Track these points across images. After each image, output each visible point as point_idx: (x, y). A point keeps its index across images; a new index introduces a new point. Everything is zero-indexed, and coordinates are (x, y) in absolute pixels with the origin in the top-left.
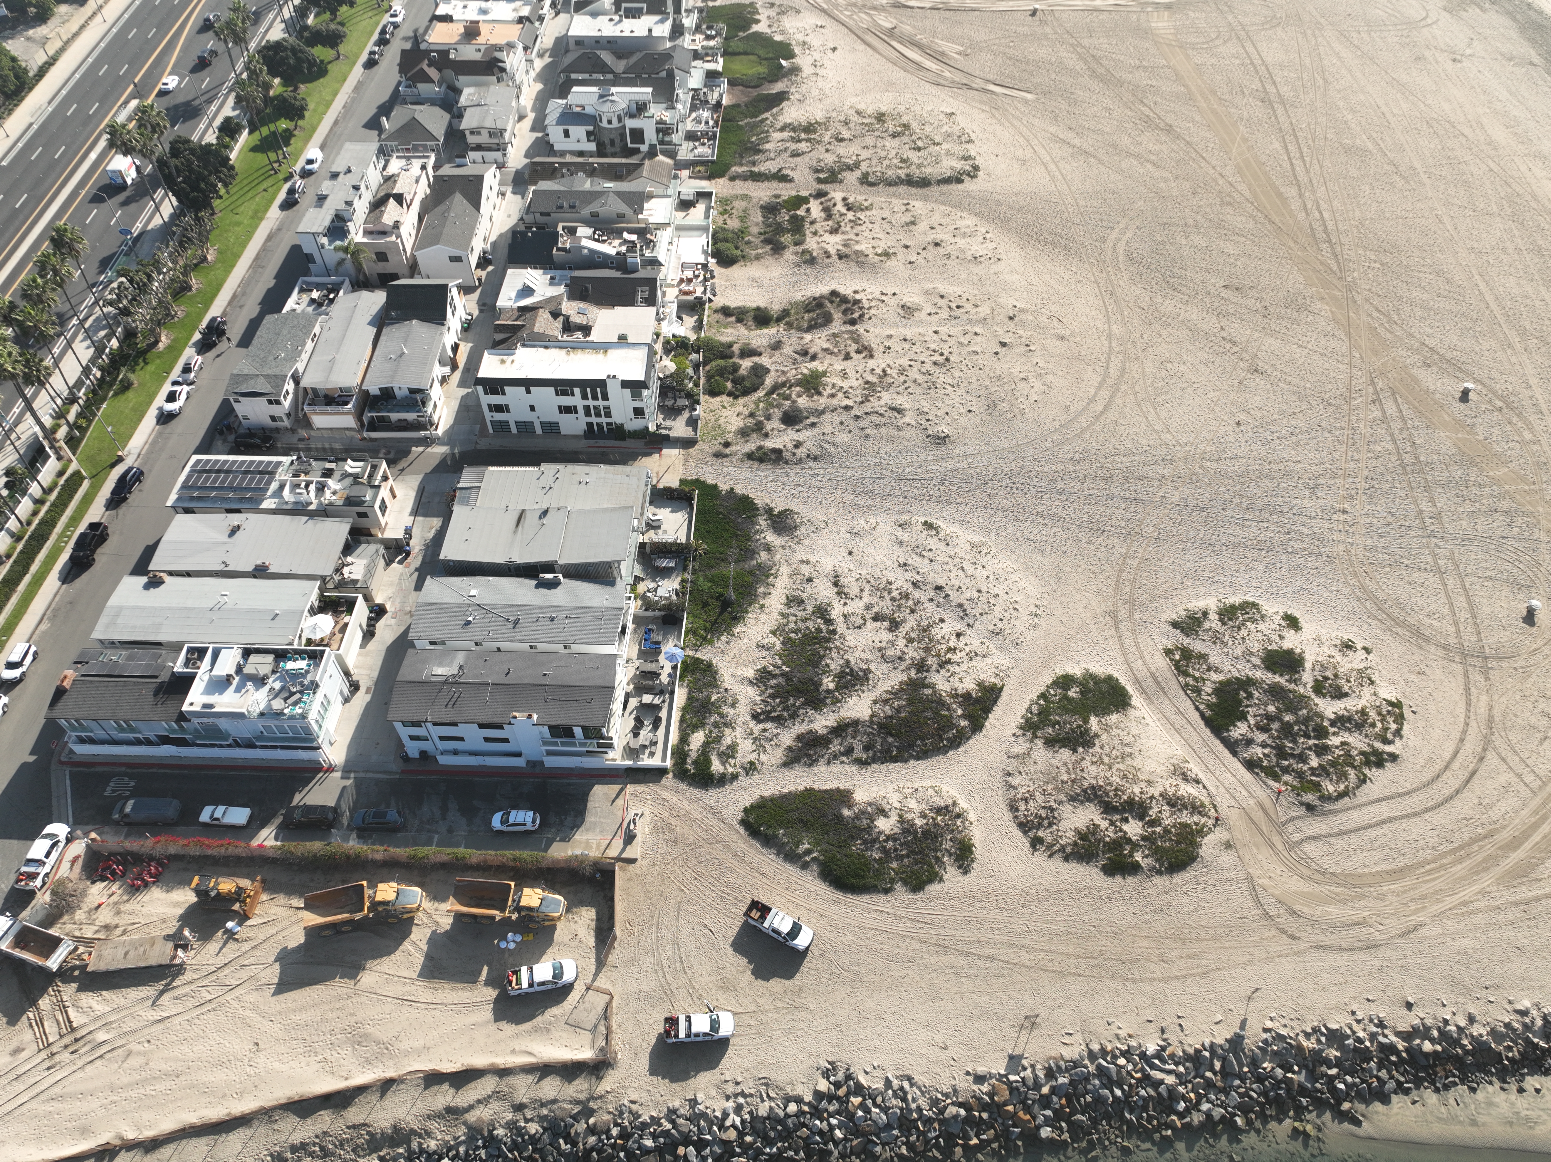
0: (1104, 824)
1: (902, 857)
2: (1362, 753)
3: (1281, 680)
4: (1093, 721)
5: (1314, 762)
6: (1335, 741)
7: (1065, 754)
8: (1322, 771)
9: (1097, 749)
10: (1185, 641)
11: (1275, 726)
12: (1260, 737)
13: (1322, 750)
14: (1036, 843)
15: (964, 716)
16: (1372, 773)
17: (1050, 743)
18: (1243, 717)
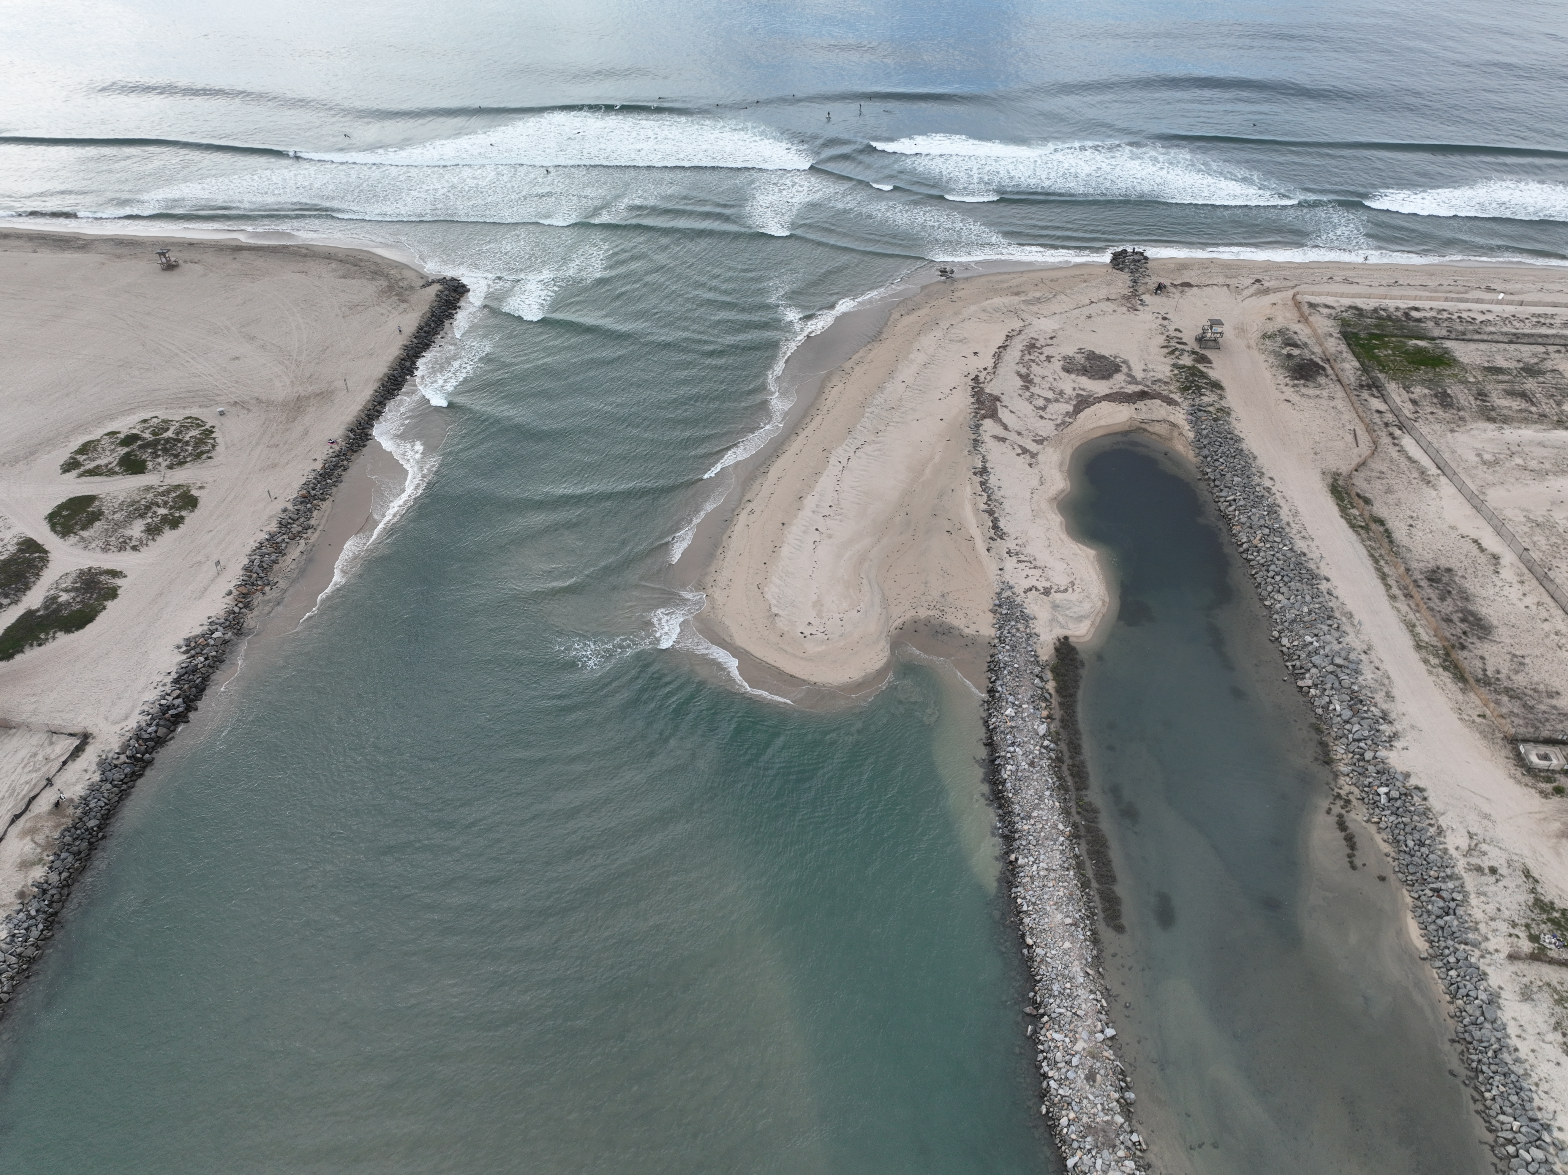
0: (150, 520)
1: (91, 597)
2: (200, 434)
3: (139, 442)
4: (90, 509)
5: (190, 448)
6: (187, 438)
7: (98, 524)
8: (196, 447)
9: (107, 512)
10: (82, 469)
11: (160, 453)
12: (160, 460)
13: (187, 443)
14: (134, 548)
15: (32, 553)
16: (213, 436)
17: (84, 528)
18: (145, 461)
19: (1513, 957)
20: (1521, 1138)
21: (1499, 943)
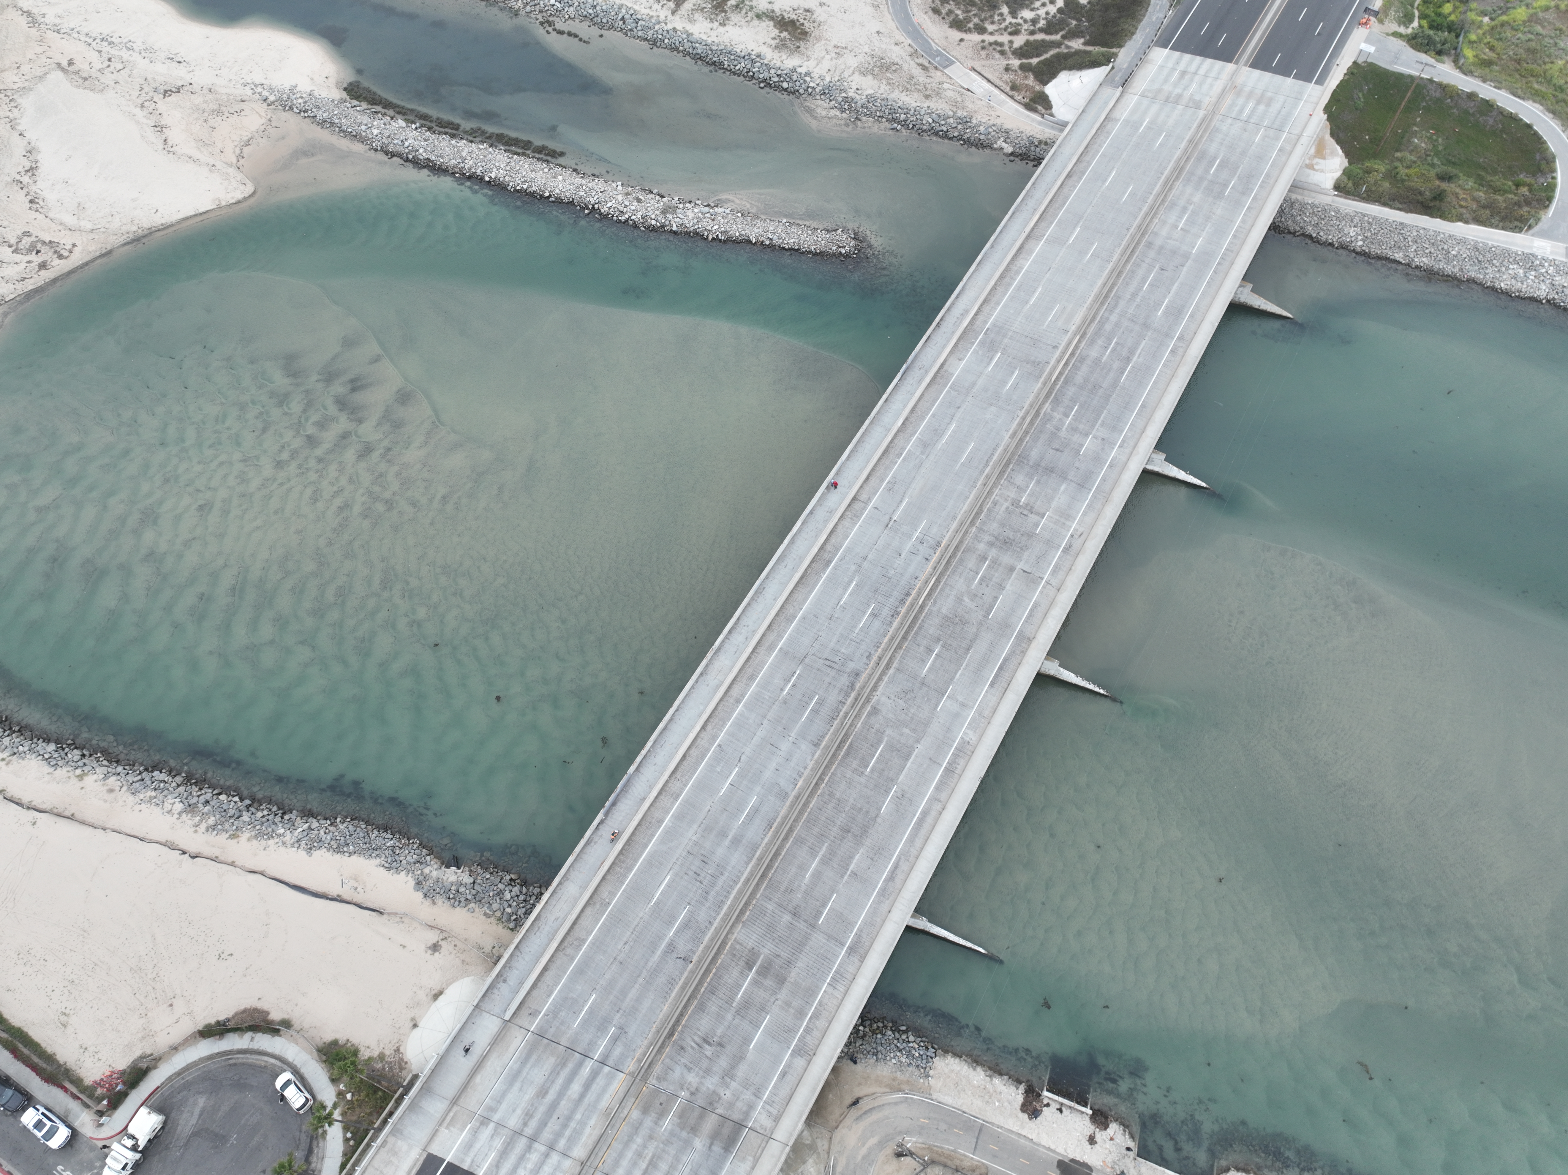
19: (673, 13)
20: (749, 66)
21: (663, 13)
